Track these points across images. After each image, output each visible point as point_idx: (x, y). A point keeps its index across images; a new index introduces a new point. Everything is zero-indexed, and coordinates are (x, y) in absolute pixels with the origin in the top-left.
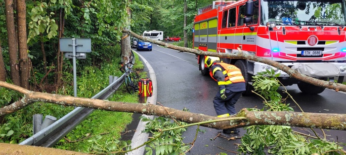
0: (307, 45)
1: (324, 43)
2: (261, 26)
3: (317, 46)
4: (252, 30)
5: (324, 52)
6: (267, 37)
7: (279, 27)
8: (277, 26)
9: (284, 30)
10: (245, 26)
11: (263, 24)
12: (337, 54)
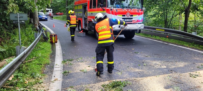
0: (126, 17)
1: (132, 16)
2: (107, 8)
3: (130, 17)
4: (104, 10)
5: (133, 20)
6: (110, 13)
7: (115, 9)
8: (114, 9)
9: (117, 10)
10: (101, 8)
11: (108, 8)
12: (137, 21)
